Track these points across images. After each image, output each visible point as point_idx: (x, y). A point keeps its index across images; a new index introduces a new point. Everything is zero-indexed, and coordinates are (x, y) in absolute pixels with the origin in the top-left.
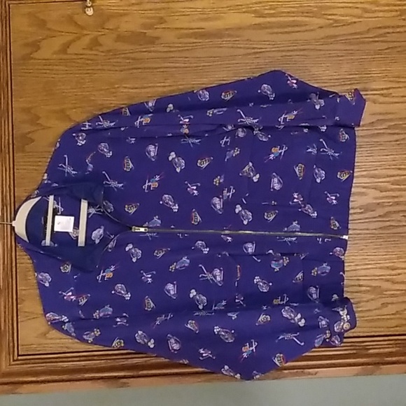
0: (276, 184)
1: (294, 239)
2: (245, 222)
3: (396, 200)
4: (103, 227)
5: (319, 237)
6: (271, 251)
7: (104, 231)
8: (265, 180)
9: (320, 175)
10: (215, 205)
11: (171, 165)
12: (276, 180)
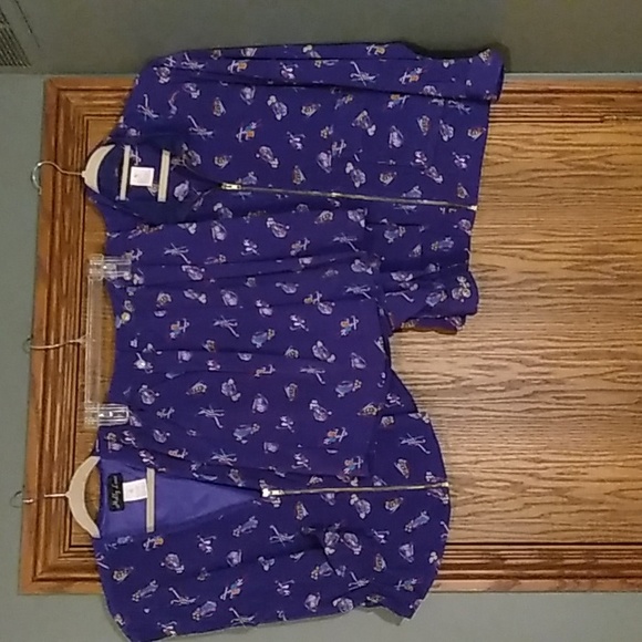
0: (395, 140)
1: (413, 207)
2: (357, 185)
3: (545, 377)
4: (187, 182)
5: (443, 206)
6: (385, 221)
7: (189, 186)
8: (383, 134)
9: (448, 133)
10: (321, 162)
11: (271, 111)
12: (395, 134)
